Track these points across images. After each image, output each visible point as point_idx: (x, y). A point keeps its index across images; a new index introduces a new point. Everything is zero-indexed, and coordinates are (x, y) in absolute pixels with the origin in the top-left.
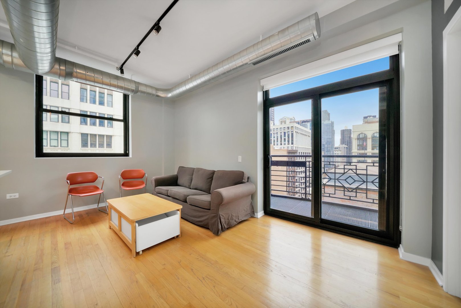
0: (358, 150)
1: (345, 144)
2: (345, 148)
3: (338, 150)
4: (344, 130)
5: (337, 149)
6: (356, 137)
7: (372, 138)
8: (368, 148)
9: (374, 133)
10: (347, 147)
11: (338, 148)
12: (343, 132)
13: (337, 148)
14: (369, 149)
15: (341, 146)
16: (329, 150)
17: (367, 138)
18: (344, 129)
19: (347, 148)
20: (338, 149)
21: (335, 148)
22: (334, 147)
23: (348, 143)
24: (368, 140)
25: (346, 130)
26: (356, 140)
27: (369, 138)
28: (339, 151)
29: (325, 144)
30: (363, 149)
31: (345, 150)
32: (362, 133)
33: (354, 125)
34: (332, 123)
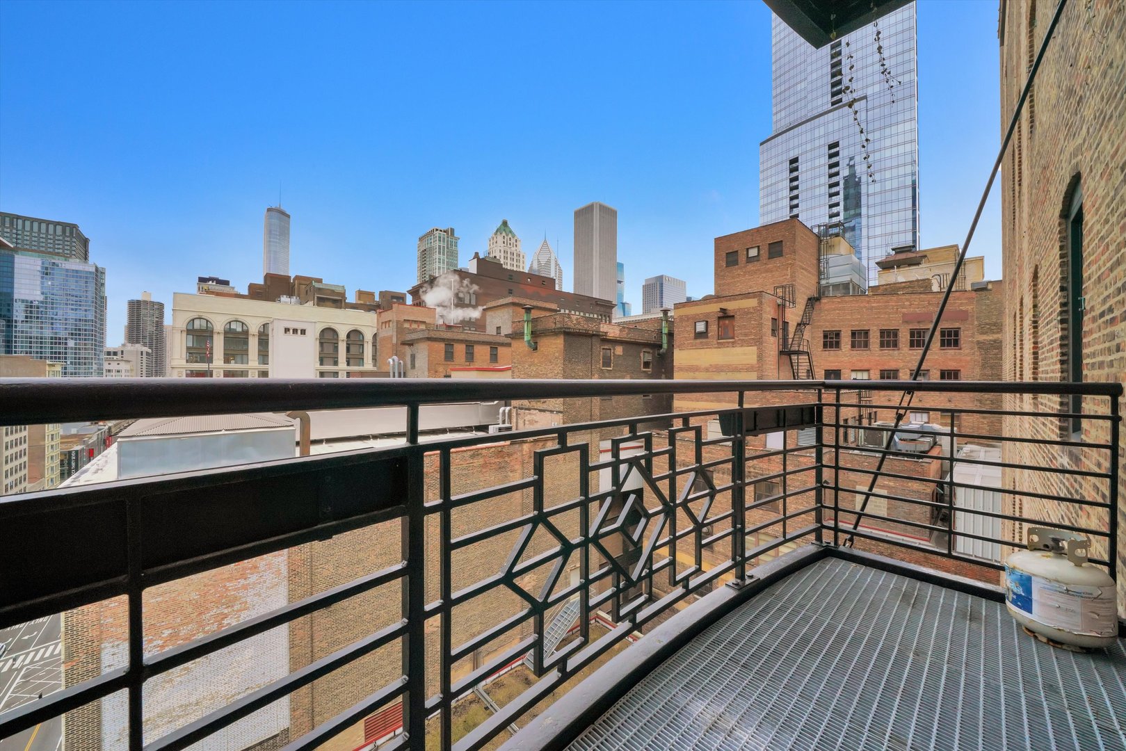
0: (187, 361)
1: (145, 345)
2: (144, 354)
3: (117, 360)
4: (138, 302)
5: (115, 357)
6: (184, 327)
7: (226, 333)
8: (215, 357)
9: (230, 323)
10: (150, 351)
11: (119, 353)
12: (136, 307)
13: (115, 354)
14: (219, 359)
15: (130, 347)
16: (85, 358)
17: (212, 332)
18: (140, 299)
19: (148, 354)
20: (119, 357)
21: (109, 353)
22: (105, 350)
23: (151, 339)
24: (215, 337)
25: (146, 302)
26: (184, 334)
27: (219, 333)
28: (122, 364)
29: (66, 339)
30: (202, 361)
31: (144, 359)
32: (200, 318)
33: (177, 291)
34: (99, 274)
